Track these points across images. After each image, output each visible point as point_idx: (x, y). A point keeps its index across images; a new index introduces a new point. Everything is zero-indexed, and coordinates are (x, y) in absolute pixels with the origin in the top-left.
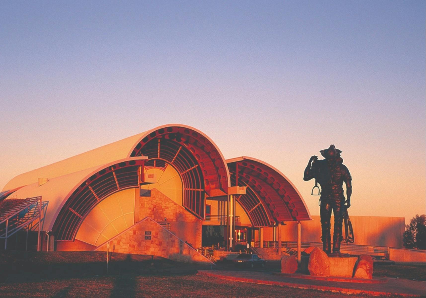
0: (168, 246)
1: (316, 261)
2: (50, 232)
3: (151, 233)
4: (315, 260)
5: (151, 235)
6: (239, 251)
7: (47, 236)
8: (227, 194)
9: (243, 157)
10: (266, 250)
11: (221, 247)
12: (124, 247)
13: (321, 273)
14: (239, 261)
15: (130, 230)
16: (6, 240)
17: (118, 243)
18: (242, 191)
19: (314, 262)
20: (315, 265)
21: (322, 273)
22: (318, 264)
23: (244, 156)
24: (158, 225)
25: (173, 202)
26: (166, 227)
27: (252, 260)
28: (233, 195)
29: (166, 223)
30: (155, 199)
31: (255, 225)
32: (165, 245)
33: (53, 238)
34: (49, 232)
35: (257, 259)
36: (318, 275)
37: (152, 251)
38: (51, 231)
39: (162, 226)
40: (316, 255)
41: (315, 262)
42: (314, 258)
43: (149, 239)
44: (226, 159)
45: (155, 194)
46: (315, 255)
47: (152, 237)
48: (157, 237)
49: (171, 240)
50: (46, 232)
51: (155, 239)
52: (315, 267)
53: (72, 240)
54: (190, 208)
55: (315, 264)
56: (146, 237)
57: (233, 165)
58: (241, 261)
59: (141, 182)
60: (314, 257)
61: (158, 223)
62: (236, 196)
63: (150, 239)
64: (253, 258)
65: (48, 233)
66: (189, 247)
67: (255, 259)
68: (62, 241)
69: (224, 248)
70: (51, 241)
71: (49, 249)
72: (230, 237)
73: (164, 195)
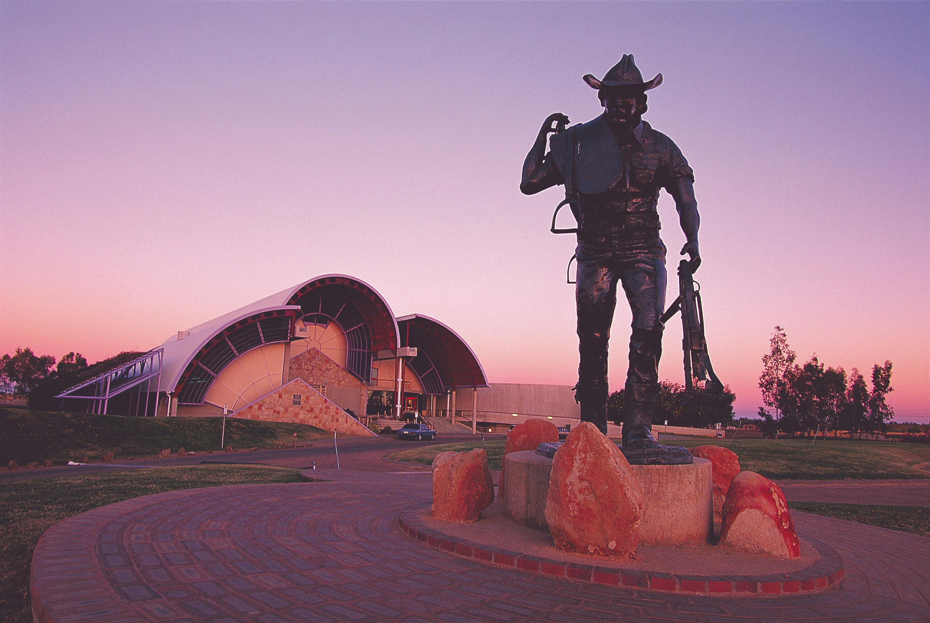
0: (321, 413)
1: (585, 484)
2: (172, 392)
3: (300, 397)
4: (581, 479)
5: (300, 399)
6: (407, 421)
7: (169, 397)
8: (396, 355)
9: (414, 314)
10: (438, 419)
11: (387, 416)
12: (267, 413)
13: (607, 541)
14: (405, 432)
15: (275, 392)
16: (107, 400)
17: (260, 408)
18: (413, 352)
19: (576, 488)
20: (578, 504)
21: (612, 545)
22: (591, 497)
23: (417, 314)
24: (310, 388)
25: (334, 363)
26: (320, 390)
27: (420, 431)
28: (403, 357)
29: (320, 386)
30: (314, 360)
31: (427, 392)
32: (318, 412)
33: (176, 400)
34: (170, 392)
35: (426, 430)
36: (595, 550)
37: (301, 419)
38: (174, 391)
39: (316, 390)
40: (584, 460)
41: (581, 491)
42: (575, 470)
43: (298, 404)
44: (396, 317)
45: (314, 354)
46: (578, 457)
47: (302, 402)
48: (308, 403)
49: (324, 406)
50: (167, 392)
51: (305, 404)
52: (580, 511)
53: (201, 403)
54: (354, 371)
55: (580, 497)
56: (295, 402)
57: (403, 324)
58: (407, 432)
59: (292, 337)
60: (576, 465)
61: (310, 385)
62: (406, 359)
63: (300, 404)
64: (421, 429)
65: (169, 394)
66: (347, 415)
67: (424, 430)
68: (190, 404)
69: (392, 416)
70: (173, 404)
71: (170, 414)
72: (397, 404)
73: (325, 356)
